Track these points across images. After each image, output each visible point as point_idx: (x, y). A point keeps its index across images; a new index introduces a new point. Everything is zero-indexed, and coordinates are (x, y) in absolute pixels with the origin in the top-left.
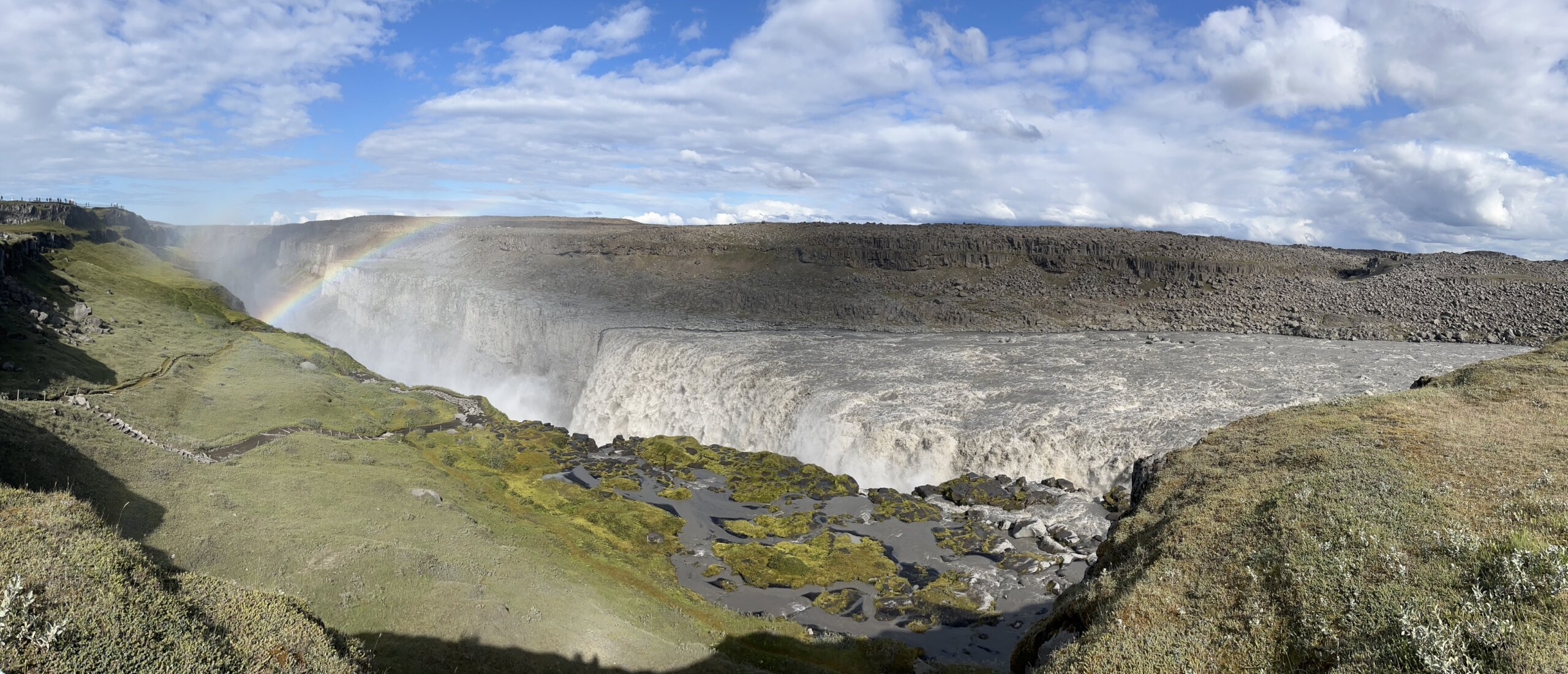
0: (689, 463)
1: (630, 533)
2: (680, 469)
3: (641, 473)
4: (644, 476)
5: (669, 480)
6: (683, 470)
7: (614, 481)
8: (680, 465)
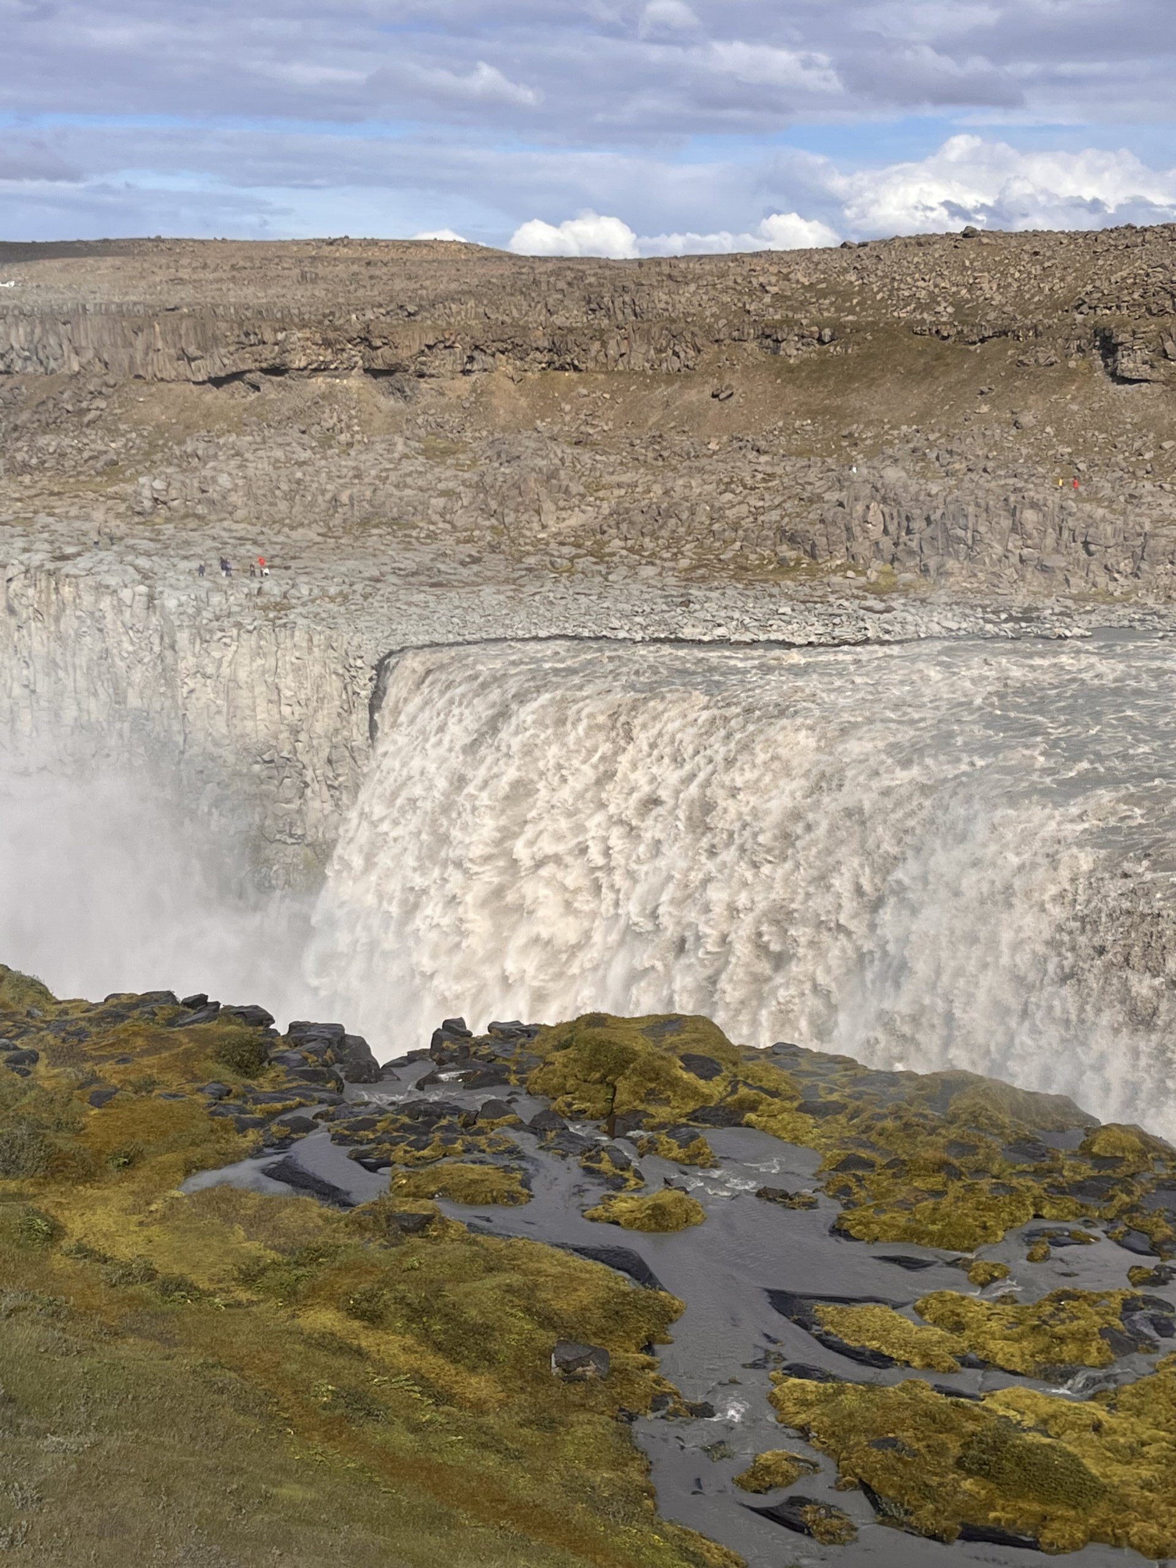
0: (691, 1106)
1: (493, 1346)
2: (662, 1126)
3: (528, 1143)
4: (542, 1156)
5: (625, 1166)
6: (673, 1129)
7: (435, 1177)
8: (662, 1113)
